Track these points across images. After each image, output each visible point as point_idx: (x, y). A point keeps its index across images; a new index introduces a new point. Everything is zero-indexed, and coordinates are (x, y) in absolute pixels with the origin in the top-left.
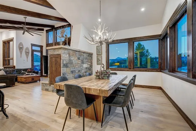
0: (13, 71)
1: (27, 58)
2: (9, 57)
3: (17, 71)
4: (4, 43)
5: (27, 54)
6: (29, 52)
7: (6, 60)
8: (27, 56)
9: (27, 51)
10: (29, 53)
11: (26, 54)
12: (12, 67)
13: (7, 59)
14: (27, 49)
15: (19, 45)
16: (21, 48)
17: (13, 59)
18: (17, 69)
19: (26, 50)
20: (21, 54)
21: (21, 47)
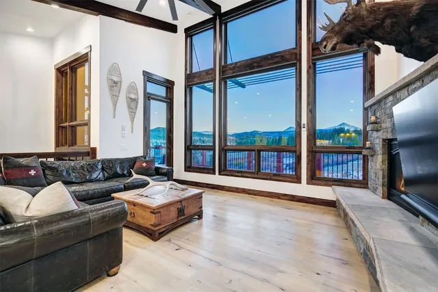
0: (92, 168)
1: (132, 120)
2: (73, 117)
3: (103, 169)
4: (61, 71)
5: (133, 105)
6: (135, 100)
7: (65, 127)
8: (132, 113)
9: (133, 96)
10: (137, 103)
11: (129, 107)
12: (88, 154)
13: (67, 124)
14: (133, 88)
15: (110, 72)
16: (114, 85)
17: (87, 124)
18: (103, 161)
19: (129, 92)
20: (115, 105)
21: (115, 79)
